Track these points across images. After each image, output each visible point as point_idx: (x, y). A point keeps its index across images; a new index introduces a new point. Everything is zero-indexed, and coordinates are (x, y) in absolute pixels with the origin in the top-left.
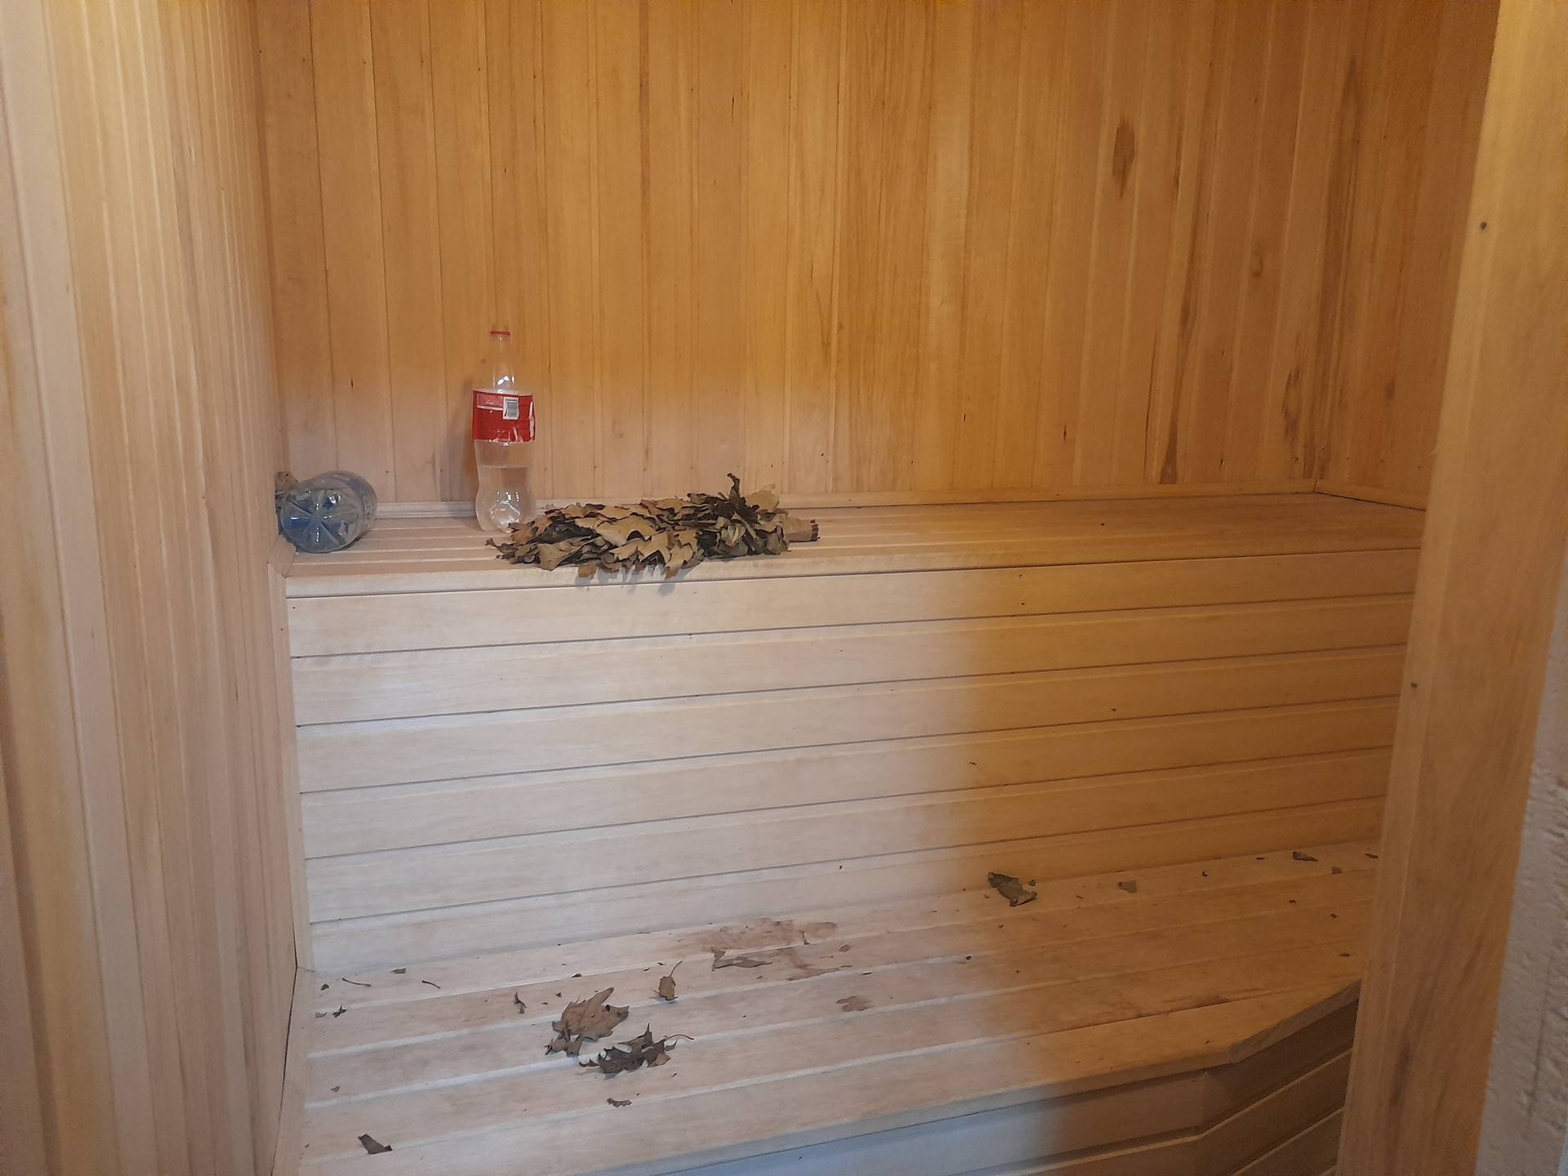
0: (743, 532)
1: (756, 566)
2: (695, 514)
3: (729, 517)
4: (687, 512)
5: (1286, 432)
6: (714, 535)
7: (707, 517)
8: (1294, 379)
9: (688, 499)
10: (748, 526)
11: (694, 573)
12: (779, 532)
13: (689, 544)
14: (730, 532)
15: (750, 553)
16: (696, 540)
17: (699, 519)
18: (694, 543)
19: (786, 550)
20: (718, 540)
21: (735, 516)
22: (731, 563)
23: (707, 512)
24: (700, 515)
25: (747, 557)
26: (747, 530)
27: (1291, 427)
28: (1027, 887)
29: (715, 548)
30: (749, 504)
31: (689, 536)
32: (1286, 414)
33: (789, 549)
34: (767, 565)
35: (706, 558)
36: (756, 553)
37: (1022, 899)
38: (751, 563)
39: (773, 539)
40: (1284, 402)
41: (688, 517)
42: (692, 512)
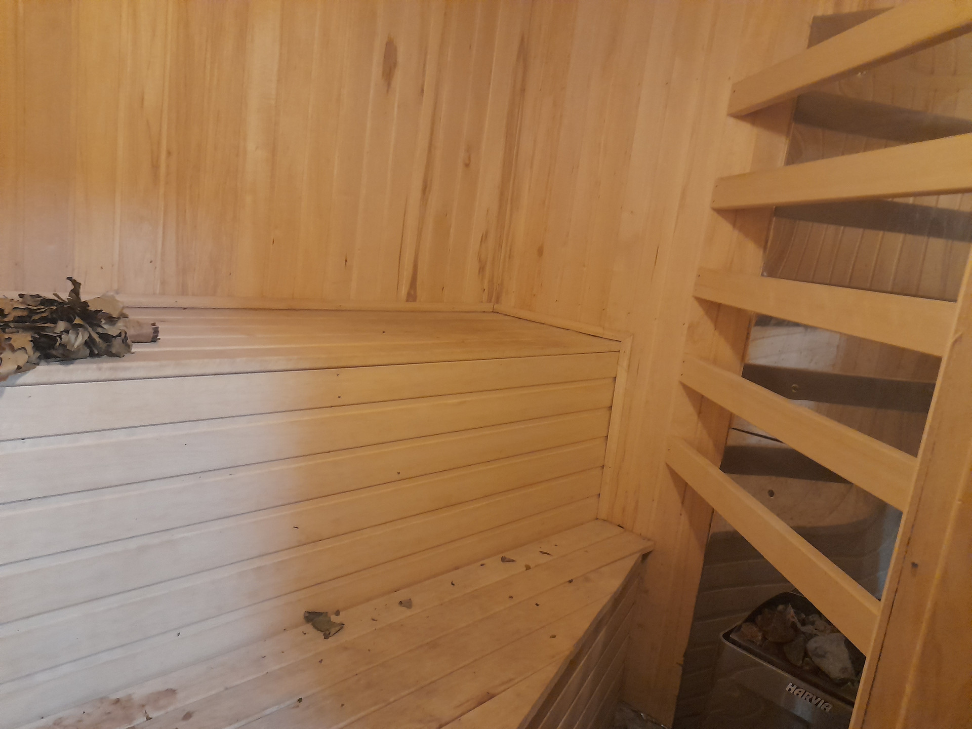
0: (86, 337)
1: (100, 369)
2: (29, 316)
3: (70, 321)
4: (19, 313)
5: (479, 272)
6: (54, 339)
7: (44, 320)
8: (484, 238)
9: (21, 300)
10: (90, 329)
11: (29, 377)
12: (123, 335)
13: (24, 348)
14: (72, 336)
15: (92, 355)
16: (31, 344)
17: (35, 321)
18: (29, 347)
19: (129, 352)
20: (58, 344)
21: (77, 321)
22: (71, 367)
23: (44, 315)
24: (37, 317)
25: (89, 359)
26: (90, 334)
27: (482, 269)
28: (334, 618)
29: (54, 352)
30: (92, 308)
31: (23, 339)
32: (480, 261)
33: (133, 350)
34: (111, 369)
35: (43, 362)
36: (99, 355)
37: (333, 631)
38: (94, 366)
39: (117, 343)
40: (479, 253)
41: (19, 320)
42: (25, 313)
